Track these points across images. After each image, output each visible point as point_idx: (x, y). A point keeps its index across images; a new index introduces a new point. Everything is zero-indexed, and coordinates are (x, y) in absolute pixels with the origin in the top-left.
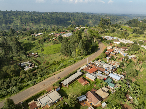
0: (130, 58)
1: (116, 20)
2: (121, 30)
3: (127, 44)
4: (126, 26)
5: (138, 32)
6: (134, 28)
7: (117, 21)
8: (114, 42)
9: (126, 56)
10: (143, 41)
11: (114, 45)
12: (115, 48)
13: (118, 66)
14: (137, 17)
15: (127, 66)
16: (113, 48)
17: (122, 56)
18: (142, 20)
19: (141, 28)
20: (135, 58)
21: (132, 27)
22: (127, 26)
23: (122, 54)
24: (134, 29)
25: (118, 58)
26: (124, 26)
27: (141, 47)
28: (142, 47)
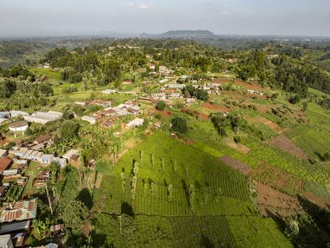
0: (63, 165)
1: (19, 53)
2: (33, 80)
3: (48, 124)
4: (45, 67)
5: (73, 78)
6: (62, 70)
7: (21, 55)
8: (12, 129)
9: (53, 163)
10: (83, 104)
11: (11, 139)
12: (15, 148)
13: (32, 215)
14: (64, 43)
15: (62, 190)
16: (10, 152)
17: (41, 167)
18: (75, 50)
19: (77, 68)
20: (75, 158)
21: (58, 69)
22: (47, 67)
23: (40, 160)
24: (62, 73)
25: (31, 180)
26: (39, 67)
27: (81, 120)
28: (84, 121)
